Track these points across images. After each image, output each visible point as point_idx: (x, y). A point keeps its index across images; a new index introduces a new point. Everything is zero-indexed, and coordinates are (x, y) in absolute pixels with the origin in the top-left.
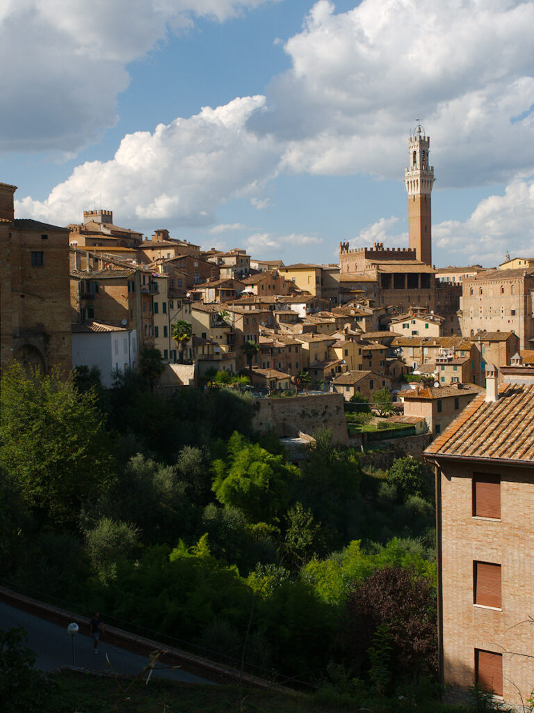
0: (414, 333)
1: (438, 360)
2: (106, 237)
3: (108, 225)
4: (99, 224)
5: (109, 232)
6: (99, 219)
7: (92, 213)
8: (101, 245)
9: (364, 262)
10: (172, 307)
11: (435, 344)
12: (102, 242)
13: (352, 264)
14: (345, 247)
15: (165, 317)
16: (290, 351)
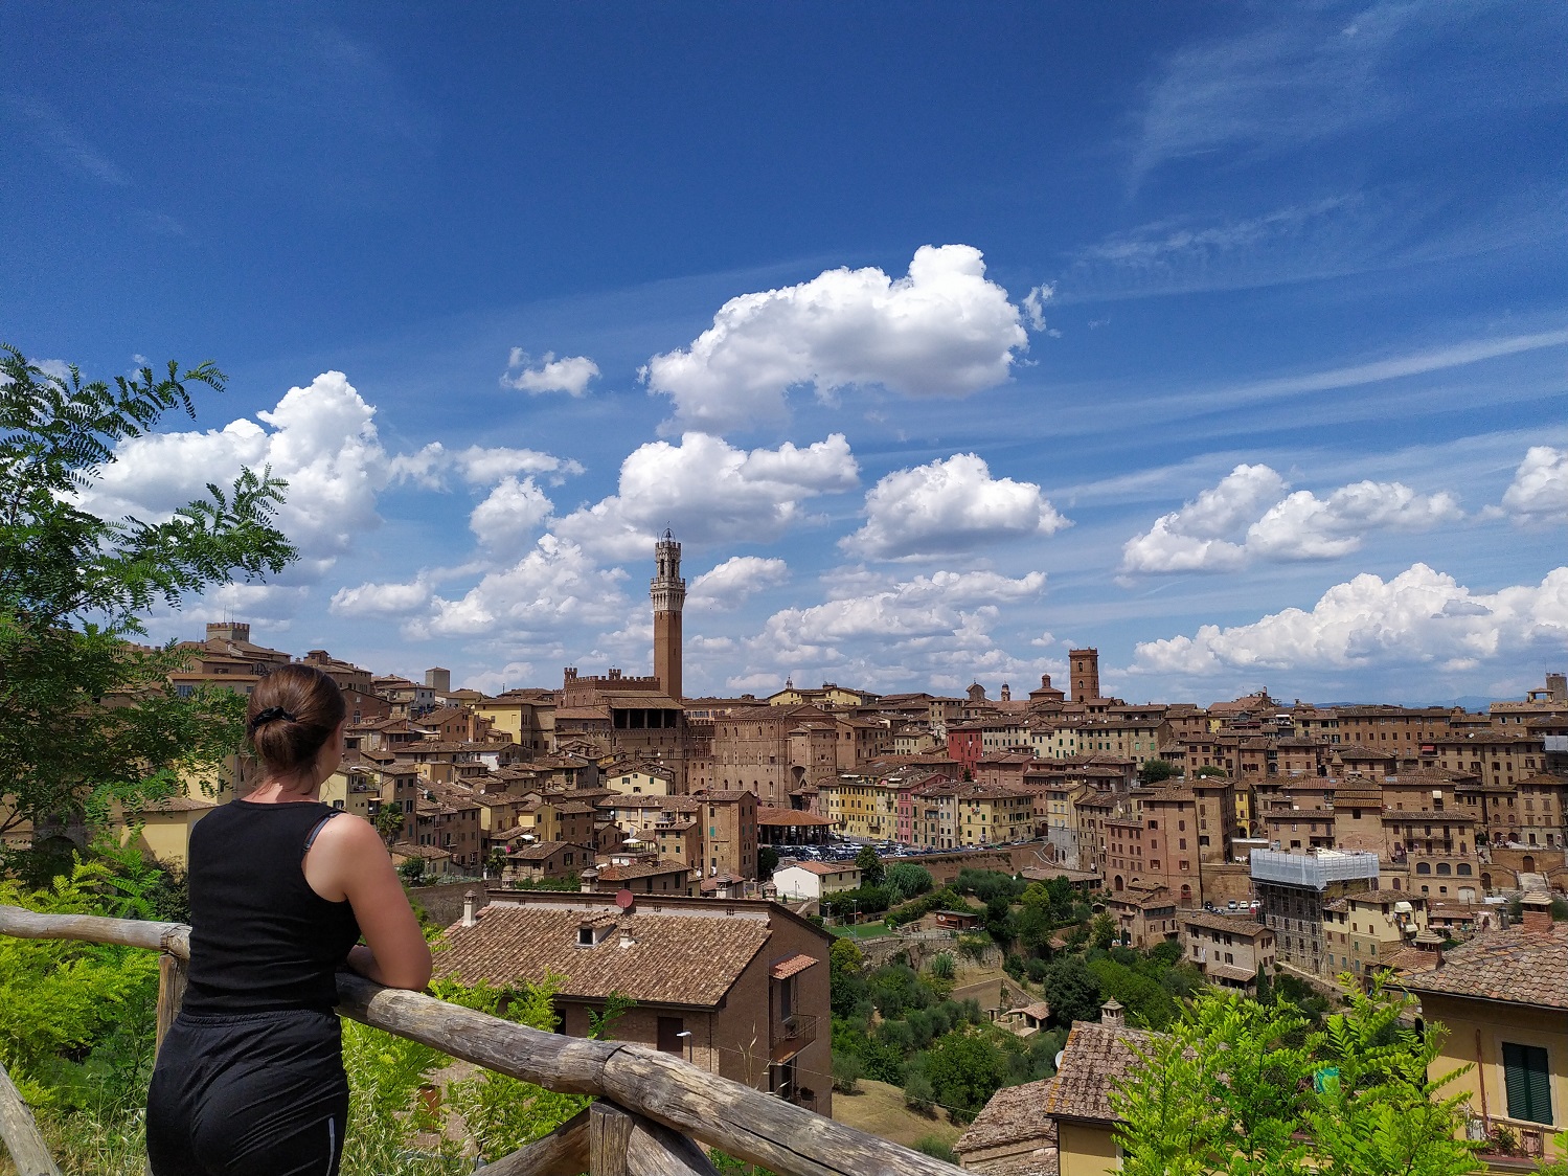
0: (637, 789)
1: (658, 825)
2: (235, 661)
3: (239, 643)
4: (228, 642)
5: (240, 654)
6: (229, 635)
7: (219, 626)
8: (225, 671)
9: (593, 695)
11: (656, 805)
12: (225, 668)
13: (579, 696)
14: (572, 676)
16: (464, 818)
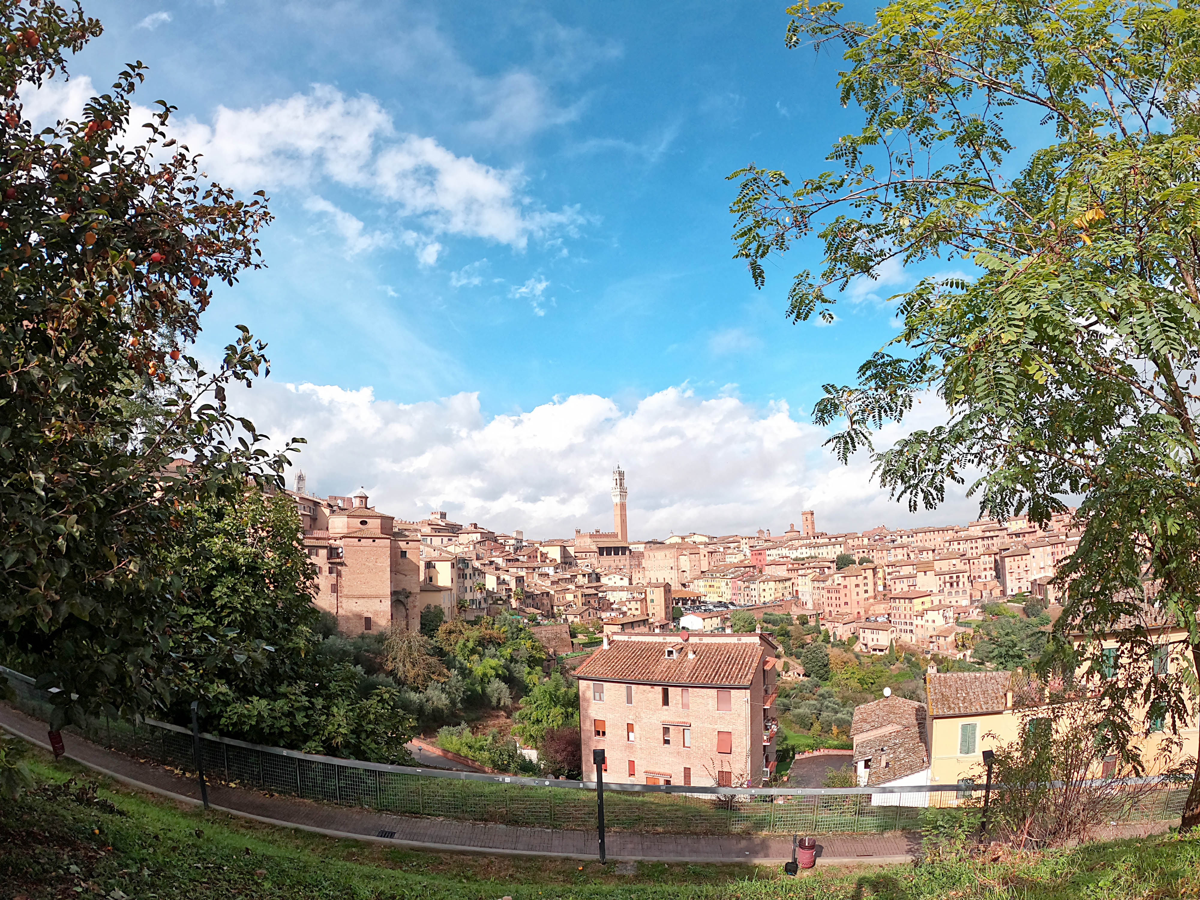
0: (615, 582)
1: (627, 599)
2: (443, 527)
3: (444, 519)
4: (439, 519)
5: (444, 524)
7: (436, 512)
9: (588, 540)
10: (474, 575)
11: (625, 589)
12: (439, 530)
13: (582, 541)
14: (578, 532)
15: (471, 581)
16: (543, 596)
